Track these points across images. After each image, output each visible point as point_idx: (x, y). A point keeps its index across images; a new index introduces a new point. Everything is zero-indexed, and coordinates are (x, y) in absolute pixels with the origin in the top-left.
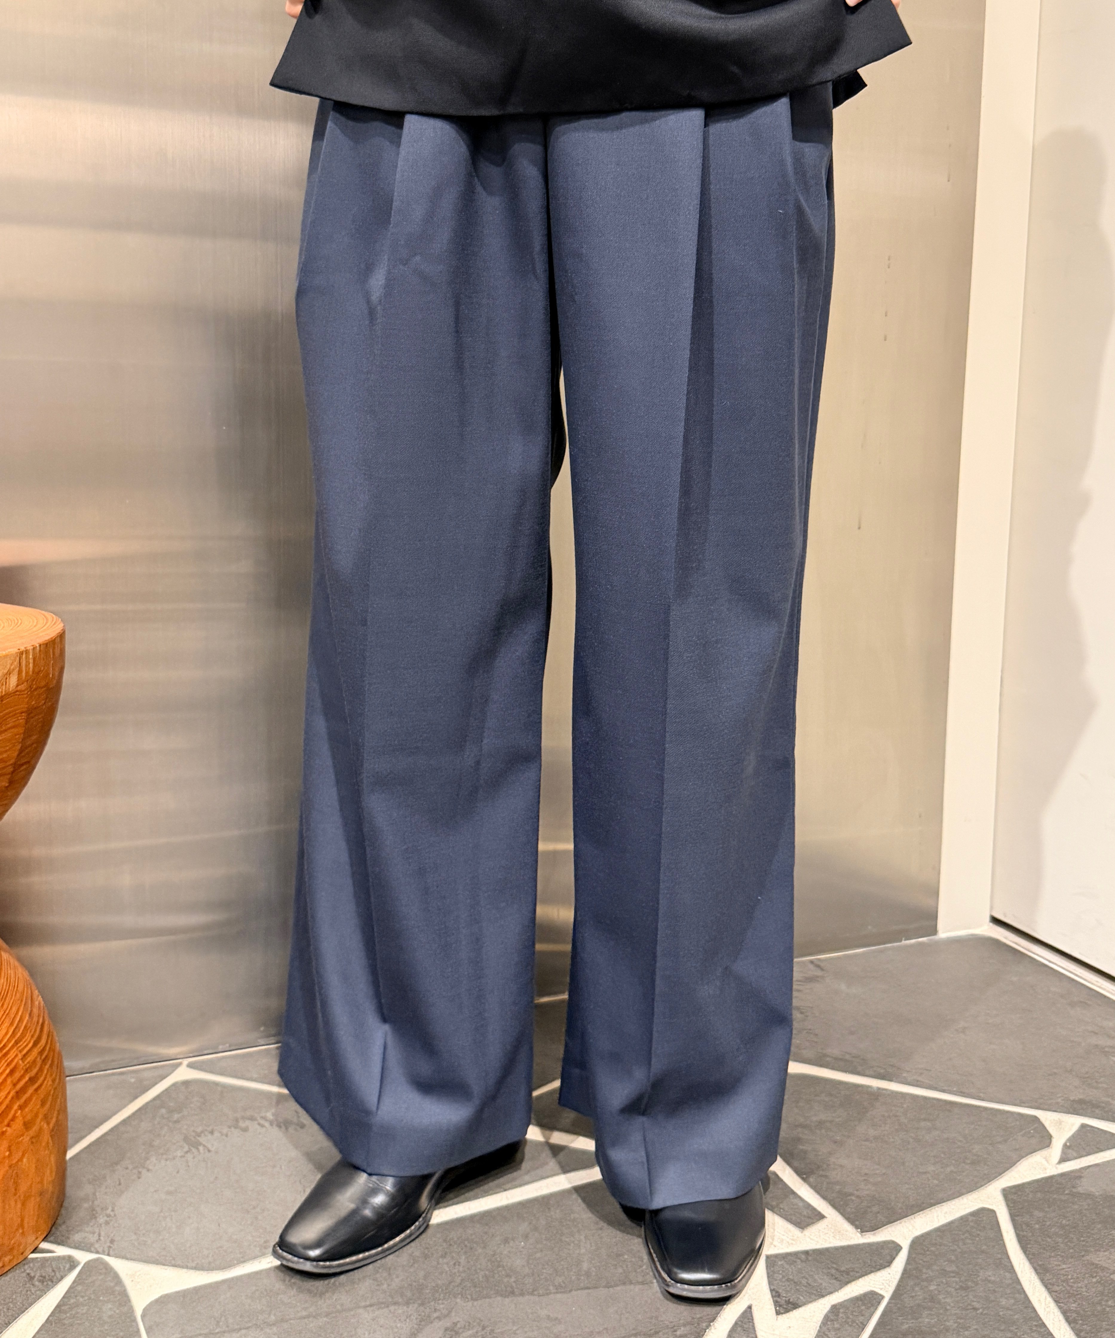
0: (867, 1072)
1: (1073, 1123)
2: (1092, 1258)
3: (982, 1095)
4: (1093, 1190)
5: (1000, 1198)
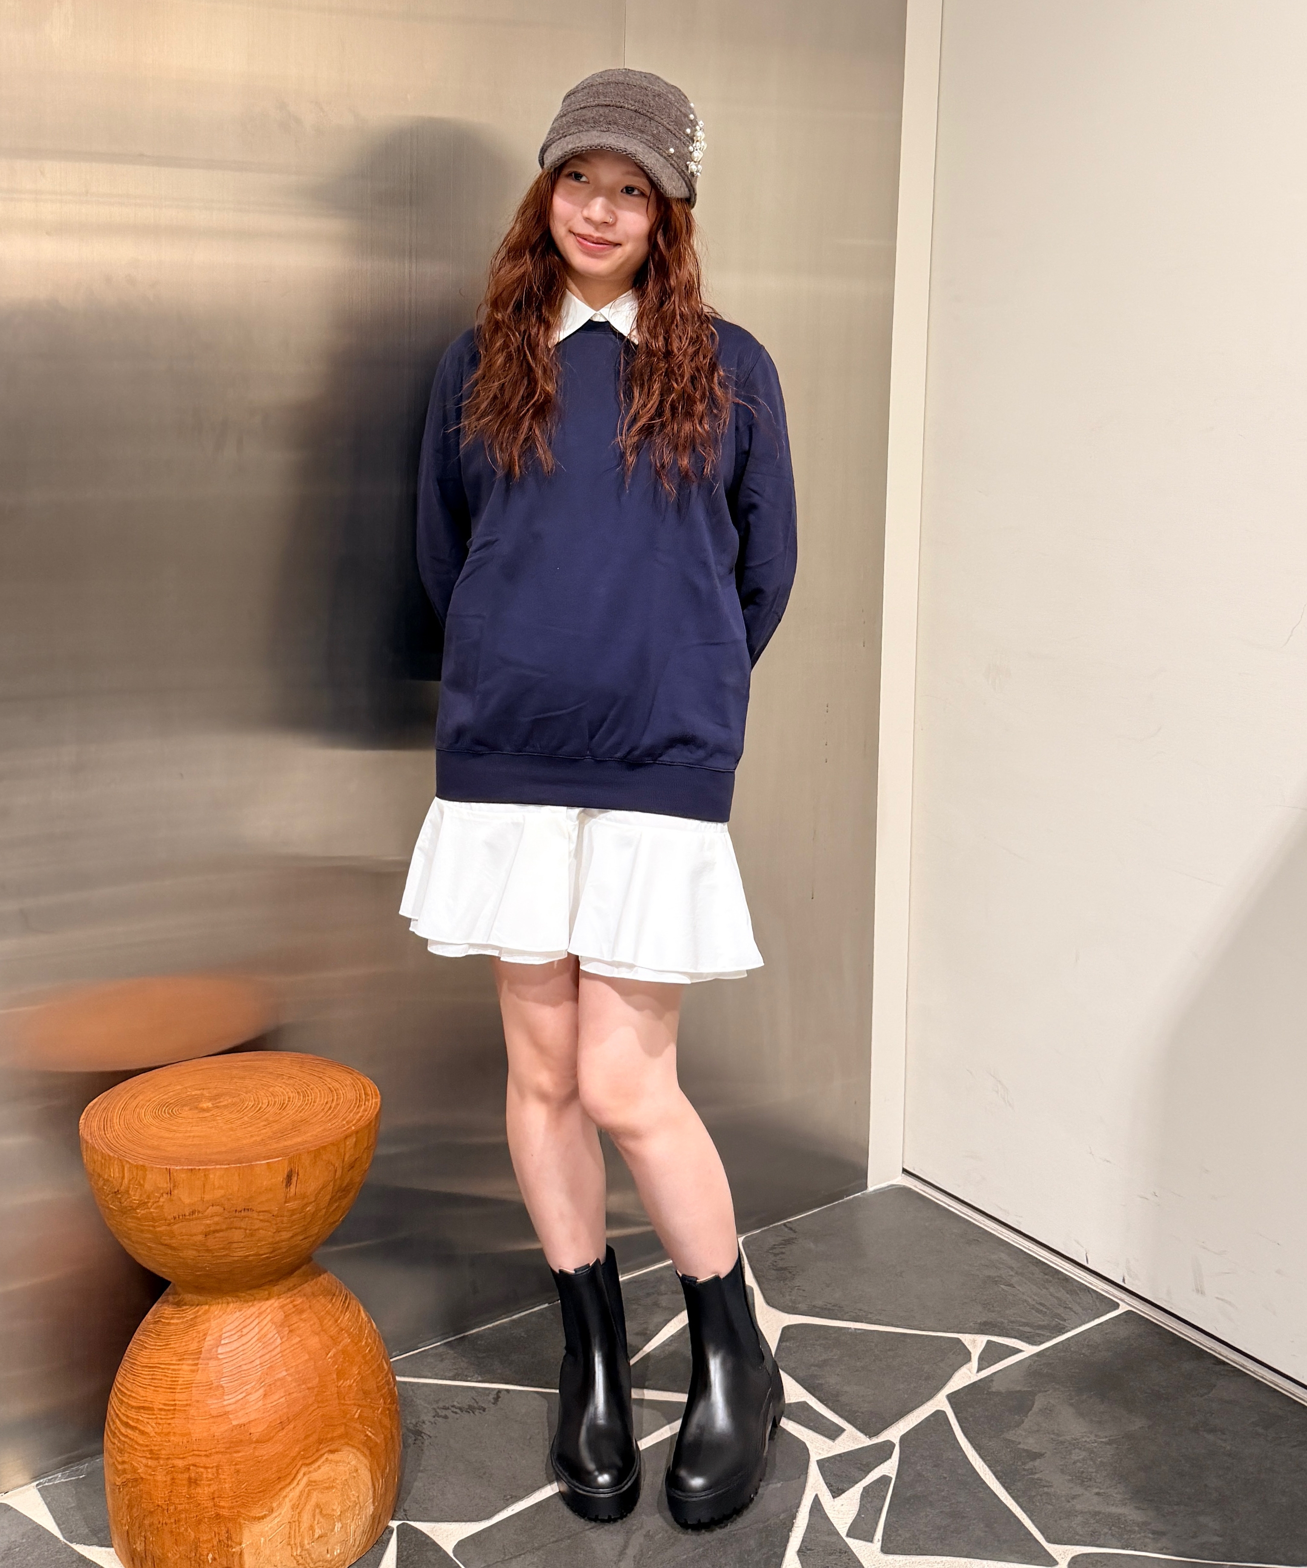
0: (843, 1317)
1: (982, 1340)
2: (1005, 1435)
3: (922, 1326)
4: (1000, 1390)
5: (947, 1402)
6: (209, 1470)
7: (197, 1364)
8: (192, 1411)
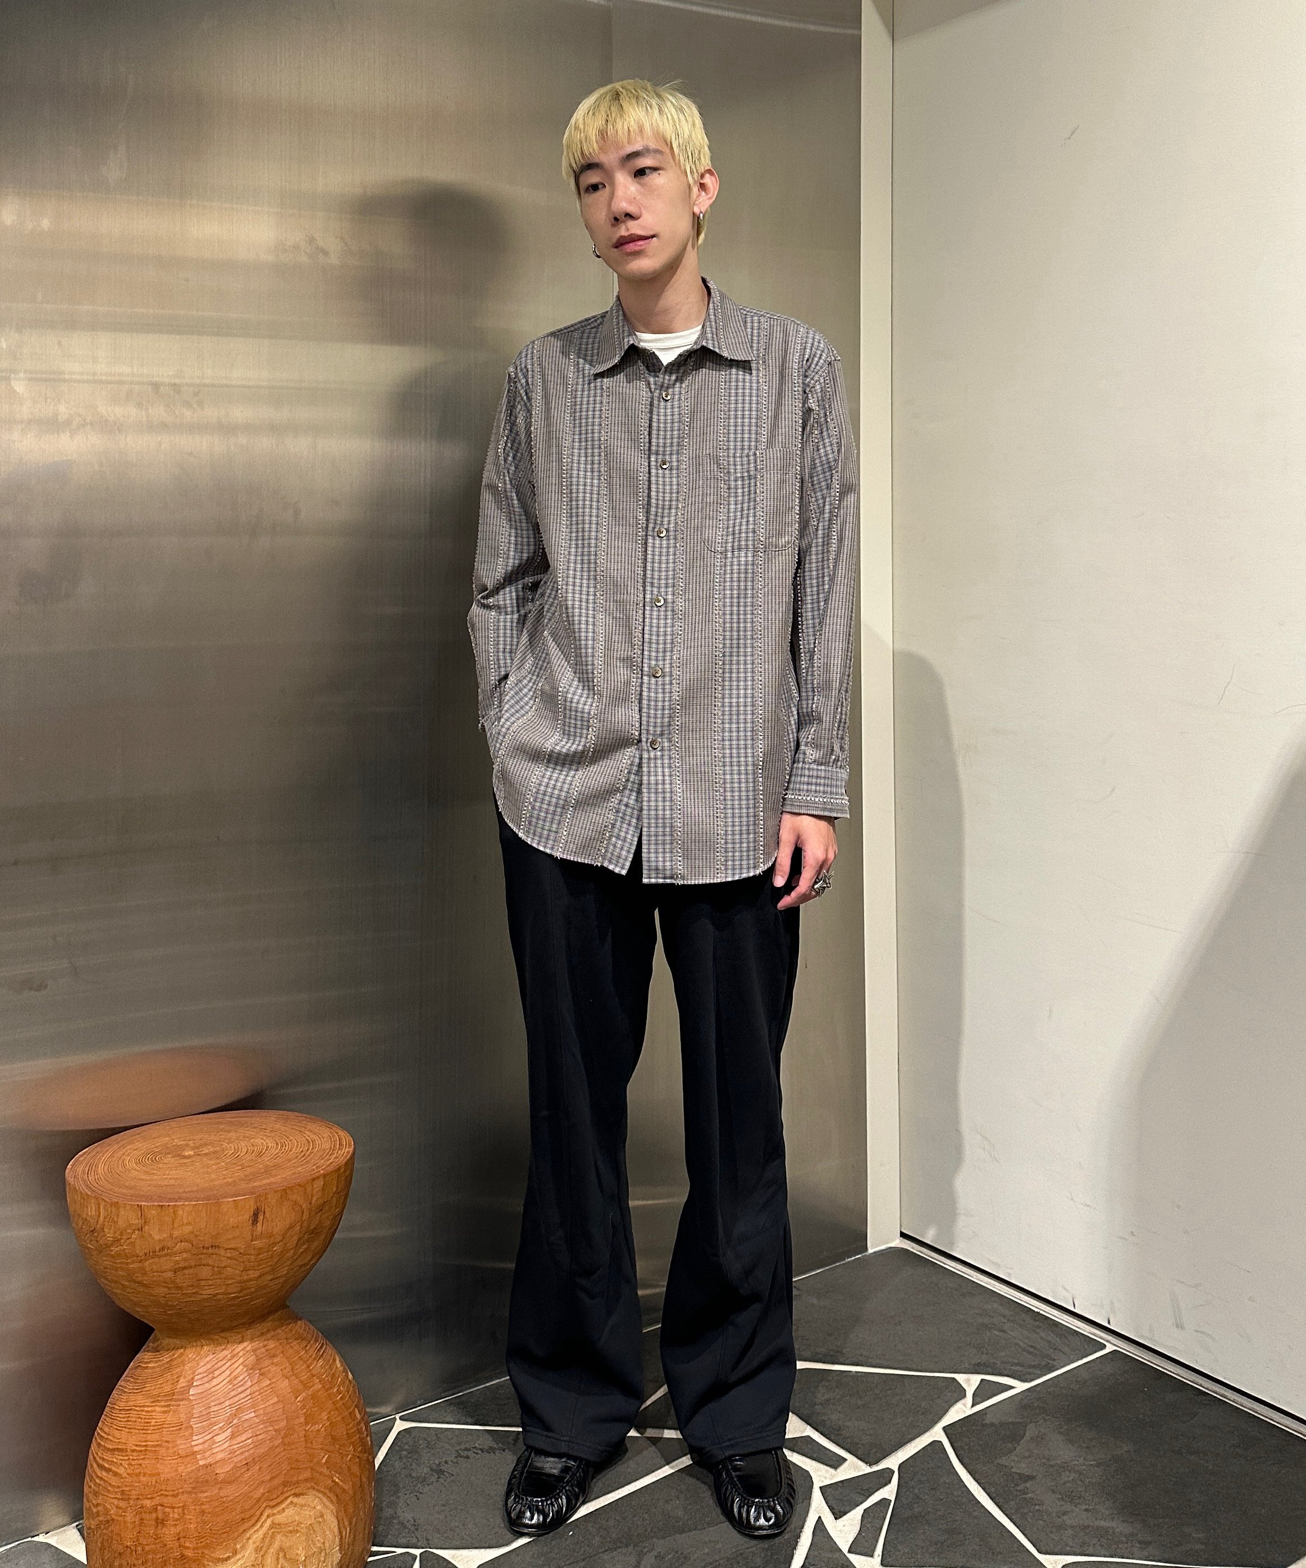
0: (846, 1362)
1: (976, 1379)
2: (999, 1461)
3: (919, 1368)
4: (994, 1421)
5: (943, 1434)
6: (176, 1510)
7: (169, 1405)
8: (162, 1451)
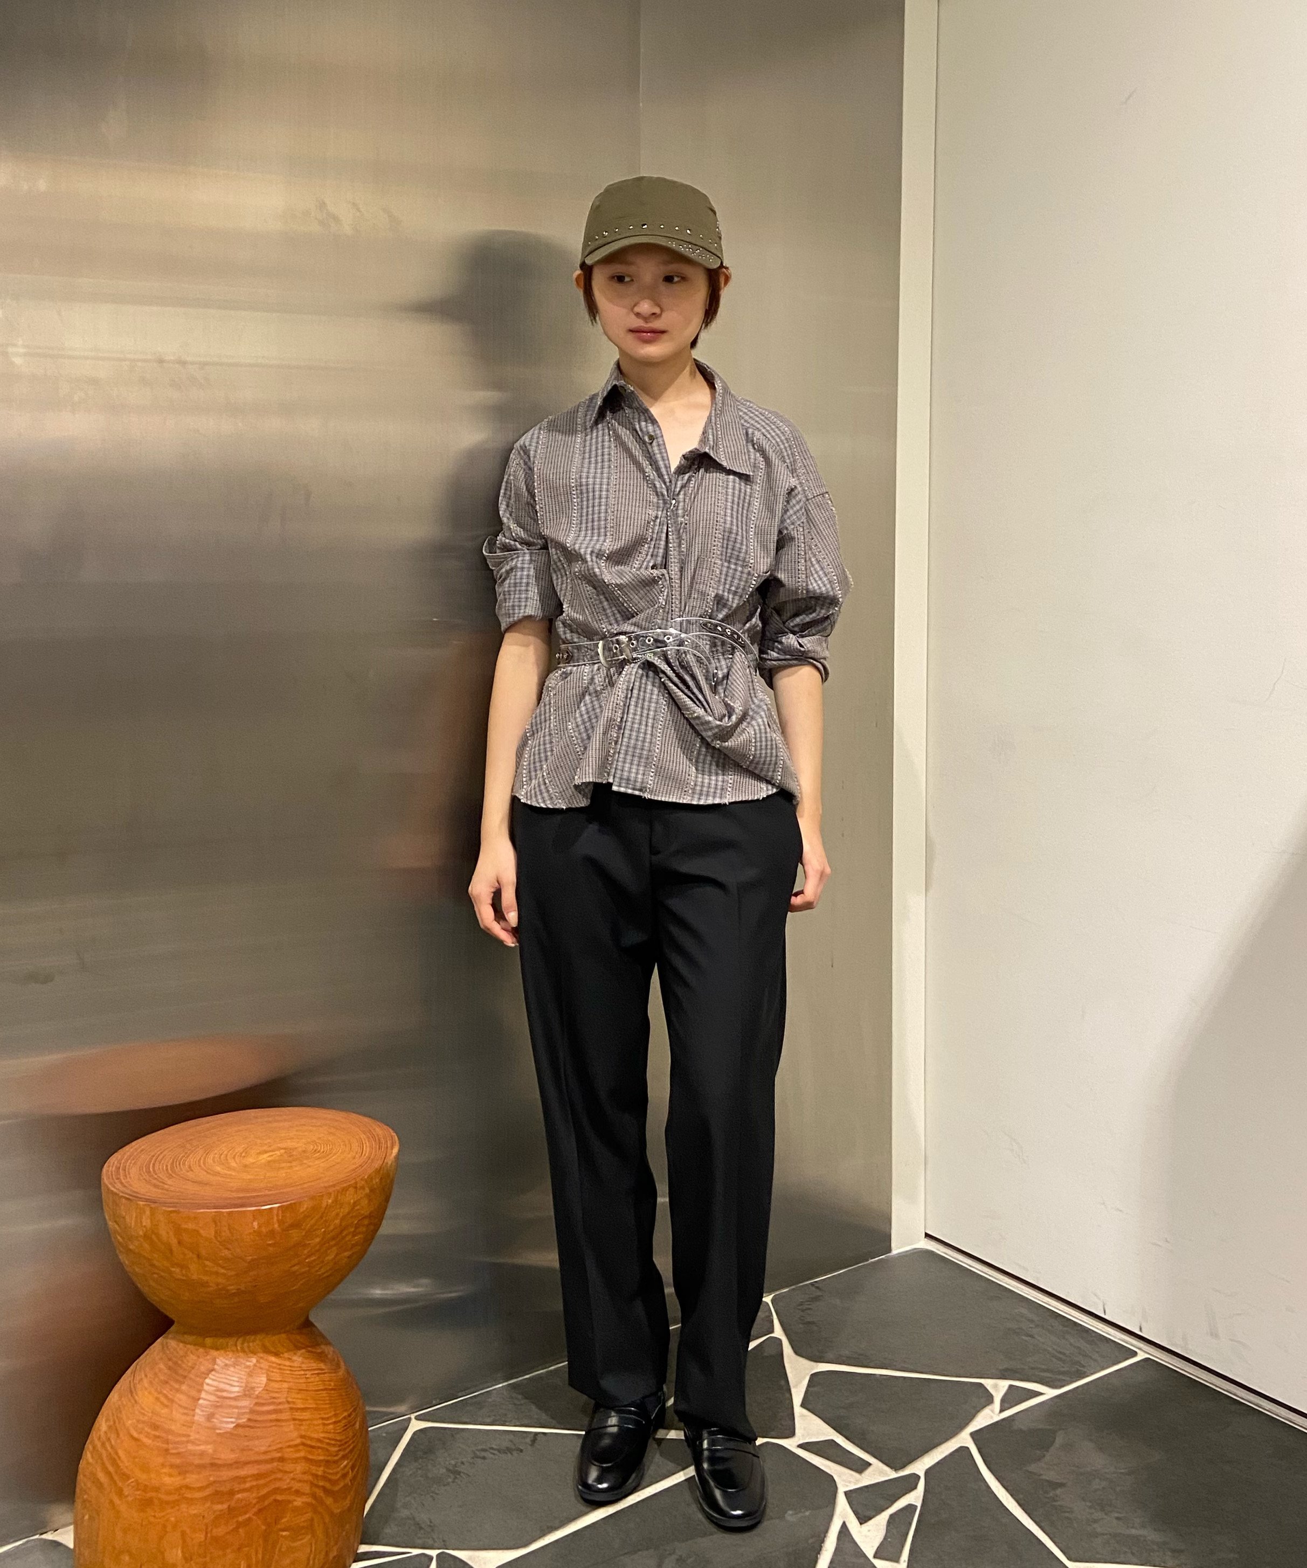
0: (871, 1364)
1: (1004, 1385)
2: (1028, 1468)
4: (1023, 1427)
5: (970, 1439)
